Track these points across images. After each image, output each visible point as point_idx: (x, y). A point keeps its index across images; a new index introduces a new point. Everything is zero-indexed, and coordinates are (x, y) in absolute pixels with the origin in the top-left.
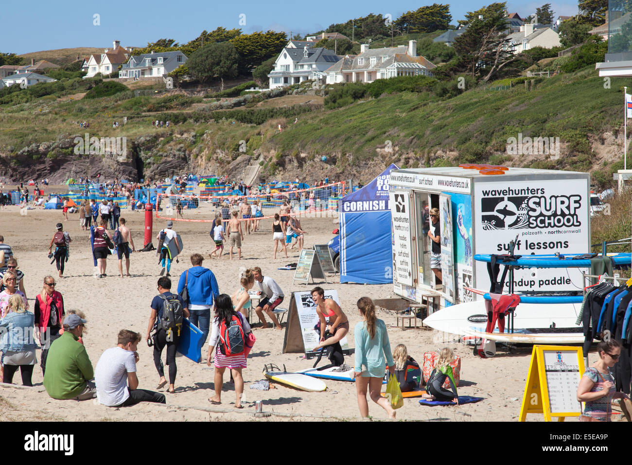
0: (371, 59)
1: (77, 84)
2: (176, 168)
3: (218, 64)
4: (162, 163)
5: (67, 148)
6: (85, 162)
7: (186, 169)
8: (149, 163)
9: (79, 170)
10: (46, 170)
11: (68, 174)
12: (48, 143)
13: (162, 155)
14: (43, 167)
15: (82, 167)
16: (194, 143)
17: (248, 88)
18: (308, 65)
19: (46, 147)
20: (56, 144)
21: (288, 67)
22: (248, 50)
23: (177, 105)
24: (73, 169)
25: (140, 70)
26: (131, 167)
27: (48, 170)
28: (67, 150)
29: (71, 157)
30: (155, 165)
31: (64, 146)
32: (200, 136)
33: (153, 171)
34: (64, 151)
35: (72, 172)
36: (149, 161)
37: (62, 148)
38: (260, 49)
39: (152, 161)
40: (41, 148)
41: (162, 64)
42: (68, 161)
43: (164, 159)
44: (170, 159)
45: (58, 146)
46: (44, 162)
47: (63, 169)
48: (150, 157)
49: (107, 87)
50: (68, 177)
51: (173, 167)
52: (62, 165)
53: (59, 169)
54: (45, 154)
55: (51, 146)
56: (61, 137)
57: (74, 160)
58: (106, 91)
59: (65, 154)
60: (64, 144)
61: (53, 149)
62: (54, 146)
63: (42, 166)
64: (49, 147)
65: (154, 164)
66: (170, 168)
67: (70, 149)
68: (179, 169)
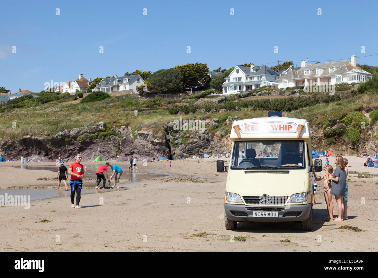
0: (317, 70)
1: (67, 96)
2: (201, 147)
3: (170, 82)
4: (189, 144)
5: (94, 133)
6: (107, 144)
7: (209, 148)
8: (177, 144)
9: (103, 150)
10: (76, 150)
11: (94, 153)
12: (78, 129)
13: (188, 137)
14: (74, 147)
15: (105, 147)
16: (217, 127)
17: (210, 93)
18: (257, 77)
19: (77, 132)
20: (84, 130)
21: (239, 79)
22: (188, 73)
23: (165, 103)
24: (99, 149)
25: (110, 87)
26: (164, 147)
27: (78, 150)
28: (93, 135)
29: (96, 139)
30: (183, 145)
31: (91, 131)
32: (223, 121)
33: (182, 150)
34: (91, 135)
35: (97, 151)
36: (177, 142)
37: (90, 133)
38: (195, 73)
39: (180, 142)
40: (71, 133)
41: (127, 83)
42: (94, 143)
43: (190, 140)
44: (196, 140)
45: (86, 132)
46: (73, 144)
47: (89, 149)
48: (177, 139)
49: (97, 95)
50: (95, 156)
51: (198, 147)
52: (89, 146)
53: (86, 149)
54: (75, 138)
55: (80, 131)
56: (88, 124)
57: (99, 142)
58: (97, 98)
59: (91, 138)
60: (91, 129)
61: (82, 134)
62: (83, 131)
63: (72, 147)
64: (79, 132)
65: (181, 144)
66: (196, 147)
67: (96, 134)
68: (203, 148)
